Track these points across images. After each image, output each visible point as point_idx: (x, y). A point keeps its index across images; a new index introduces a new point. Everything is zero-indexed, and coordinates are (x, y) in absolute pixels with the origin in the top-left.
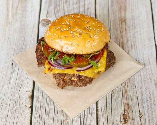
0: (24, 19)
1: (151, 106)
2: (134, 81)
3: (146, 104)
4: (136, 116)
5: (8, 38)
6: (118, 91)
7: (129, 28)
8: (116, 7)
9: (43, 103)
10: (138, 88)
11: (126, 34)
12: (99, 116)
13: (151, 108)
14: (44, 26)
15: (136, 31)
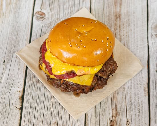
0: (18, 10)
1: (139, 113)
2: (124, 85)
3: (134, 111)
4: (123, 123)
5: (1, 32)
7: (123, 25)
9: (32, 105)
10: (127, 92)
11: (120, 31)
12: (87, 121)
13: (139, 115)
14: (38, 19)
15: (130, 29)
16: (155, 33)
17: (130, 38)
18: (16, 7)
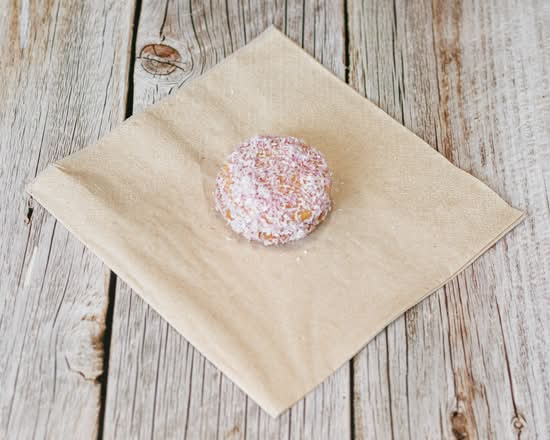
0: (76, 41)
2: (493, 288)
3: (538, 376)
4: (500, 422)
5: (16, 112)
6: (431, 324)
7: (473, 83)
8: (422, 5)
9: (145, 365)
10: (507, 312)
11: (460, 105)
12: (360, 418)
14: (151, 69)
15: (498, 95)
17: (501, 127)
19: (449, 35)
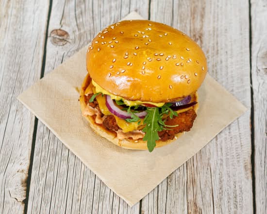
0: (20, 28)
1: (235, 210)
2: (209, 159)
3: (226, 205)
6: (179, 177)
7: (208, 52)
8: (186, 9)
9: (45, 194)
10: (214, 172)
13: (235, 213)
14: (55, 43)
15: (219, 59)
16: (264, 67)
17: (219, 77)
18: (16, 22)
19: (198, 26)
